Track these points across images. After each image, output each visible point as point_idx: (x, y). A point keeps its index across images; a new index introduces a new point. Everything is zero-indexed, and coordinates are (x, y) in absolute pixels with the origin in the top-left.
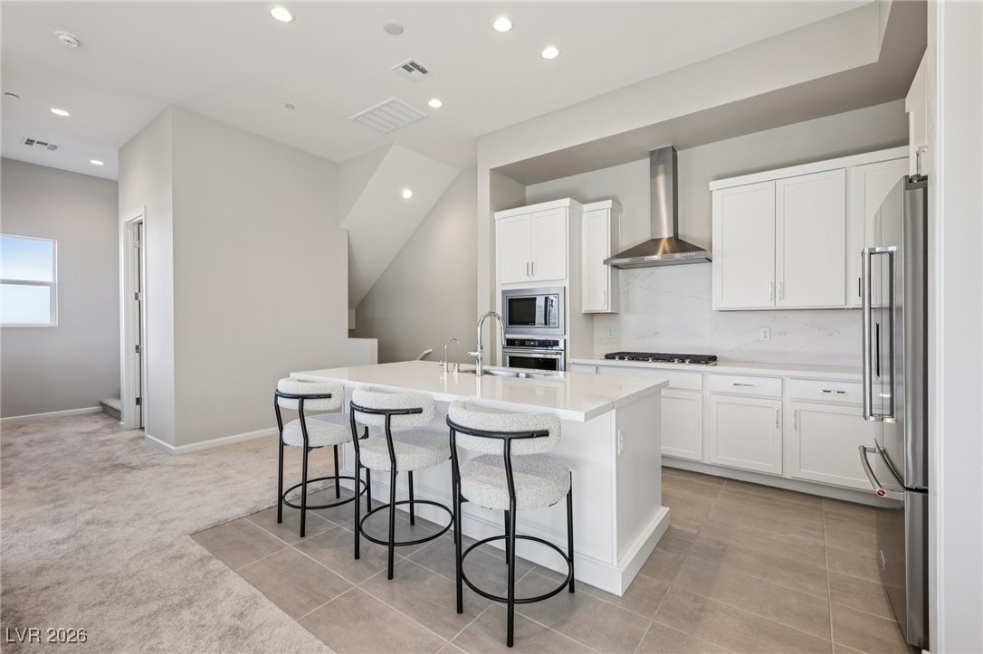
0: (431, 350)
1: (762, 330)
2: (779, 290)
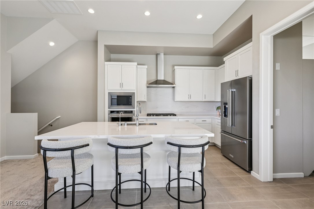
0: (60, 117)
1: (183, 106)
2: (190, 96)
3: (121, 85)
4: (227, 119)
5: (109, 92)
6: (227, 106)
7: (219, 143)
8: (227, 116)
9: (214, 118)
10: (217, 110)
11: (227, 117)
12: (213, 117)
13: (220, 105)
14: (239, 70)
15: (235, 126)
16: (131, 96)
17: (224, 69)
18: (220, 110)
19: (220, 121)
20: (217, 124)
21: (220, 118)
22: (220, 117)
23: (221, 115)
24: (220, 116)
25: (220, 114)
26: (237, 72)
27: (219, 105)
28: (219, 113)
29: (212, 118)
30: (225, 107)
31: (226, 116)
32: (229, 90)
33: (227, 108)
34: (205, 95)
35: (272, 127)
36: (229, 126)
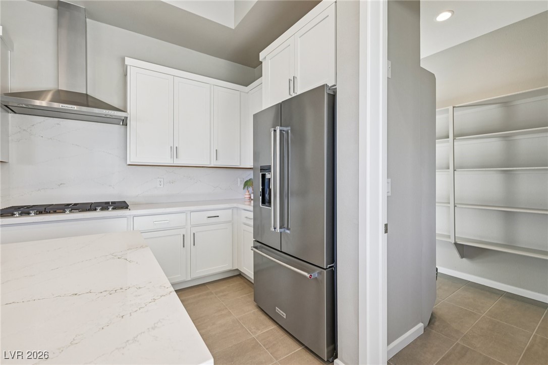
1: (158, 180)
2: (175, 151)
4: (270, 210)
6: (268, 176)
7: (249, 271)
8: (270, 202)
9: (237, 208)
10: (244, 188)
11: (270, 206)
12: (235, 205)
13: (252, 177)
14: (298, 78)
15: (288, 229)
17: (262, 88)
18: (251, 189)
19: (251, 215)
20: (245, 224)
21: (252, 208)
22: (250, 205)
23: (254, 200)
24: (250, 202)
25: (250, 197)
26: (293, 81)
27: (250, 175)
28: (250, 195)
29: (232, 208)
30: (263, 176)
31: (266, 201)
32: (275, 131)
33: (269, 179)
34: (216, 150)
35: (386, 228)
36: (275, 228)
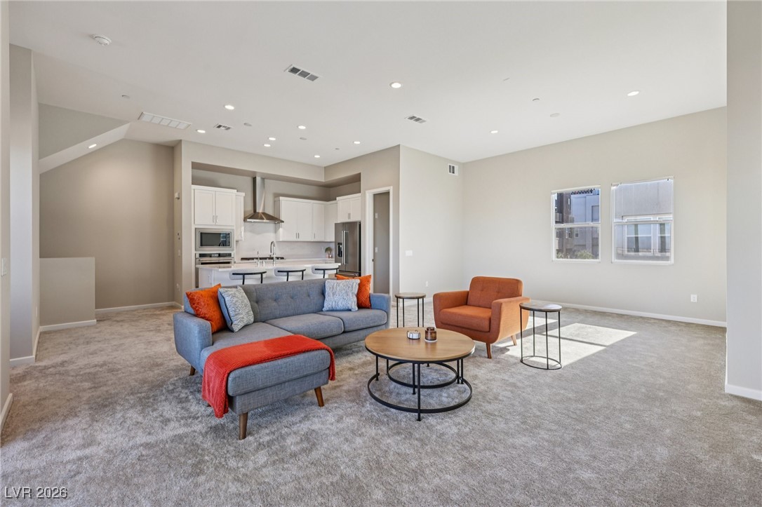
2: (298, 235)
3: (215, 218)
5: (197, 227)
14: (351, 214)
16: (229, 234)
27: (333, 245)
32: (343, 232)
33: (341, 248)
34: (314, 234)
35: (373, 260)
